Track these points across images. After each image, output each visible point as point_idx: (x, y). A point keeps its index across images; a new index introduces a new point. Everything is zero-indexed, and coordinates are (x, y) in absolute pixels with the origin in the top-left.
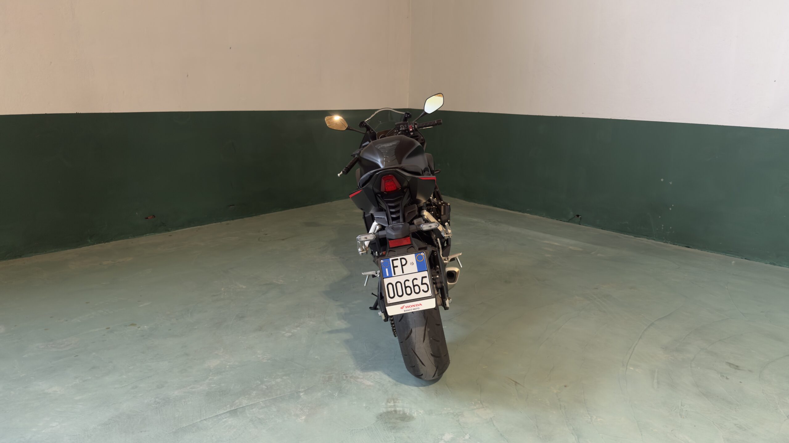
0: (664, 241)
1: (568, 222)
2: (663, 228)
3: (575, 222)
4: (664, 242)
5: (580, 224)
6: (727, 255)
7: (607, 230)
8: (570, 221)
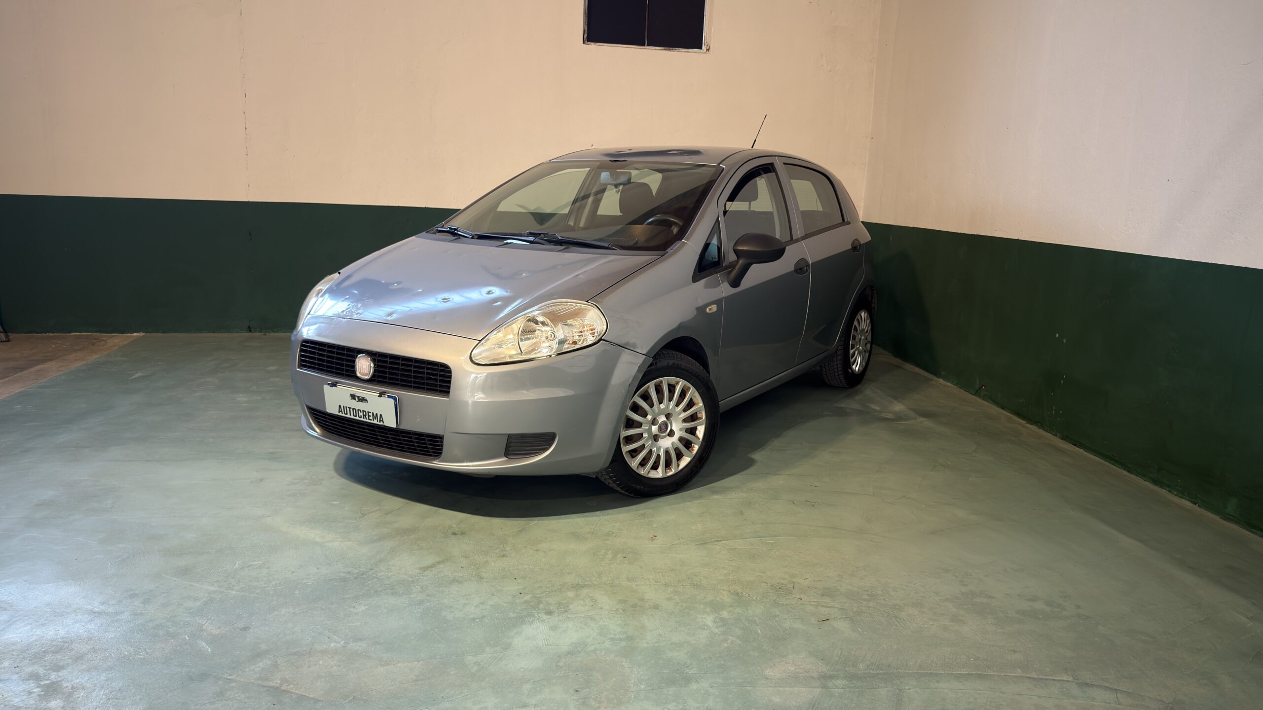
0: (1054, 433)
1: (974, 394)
2: (1054, 412)
3: (980, 396)
4: (1054, 435)
5: (984, 400)
6: (1111, 462)
7: (1006, 411)
8: (977, 393)
